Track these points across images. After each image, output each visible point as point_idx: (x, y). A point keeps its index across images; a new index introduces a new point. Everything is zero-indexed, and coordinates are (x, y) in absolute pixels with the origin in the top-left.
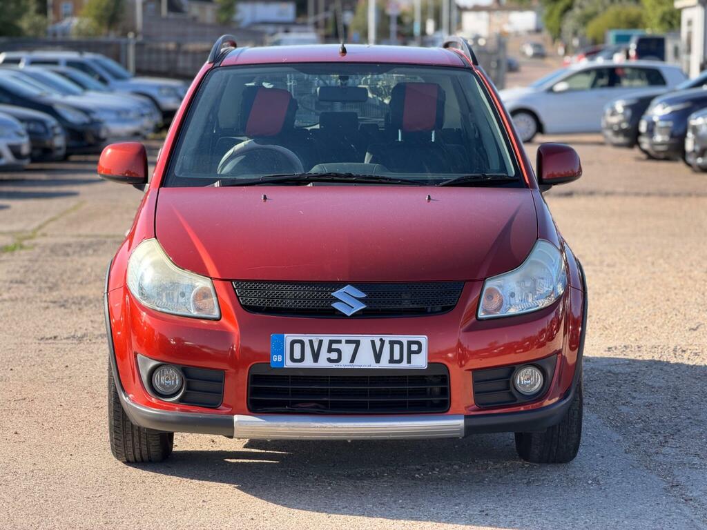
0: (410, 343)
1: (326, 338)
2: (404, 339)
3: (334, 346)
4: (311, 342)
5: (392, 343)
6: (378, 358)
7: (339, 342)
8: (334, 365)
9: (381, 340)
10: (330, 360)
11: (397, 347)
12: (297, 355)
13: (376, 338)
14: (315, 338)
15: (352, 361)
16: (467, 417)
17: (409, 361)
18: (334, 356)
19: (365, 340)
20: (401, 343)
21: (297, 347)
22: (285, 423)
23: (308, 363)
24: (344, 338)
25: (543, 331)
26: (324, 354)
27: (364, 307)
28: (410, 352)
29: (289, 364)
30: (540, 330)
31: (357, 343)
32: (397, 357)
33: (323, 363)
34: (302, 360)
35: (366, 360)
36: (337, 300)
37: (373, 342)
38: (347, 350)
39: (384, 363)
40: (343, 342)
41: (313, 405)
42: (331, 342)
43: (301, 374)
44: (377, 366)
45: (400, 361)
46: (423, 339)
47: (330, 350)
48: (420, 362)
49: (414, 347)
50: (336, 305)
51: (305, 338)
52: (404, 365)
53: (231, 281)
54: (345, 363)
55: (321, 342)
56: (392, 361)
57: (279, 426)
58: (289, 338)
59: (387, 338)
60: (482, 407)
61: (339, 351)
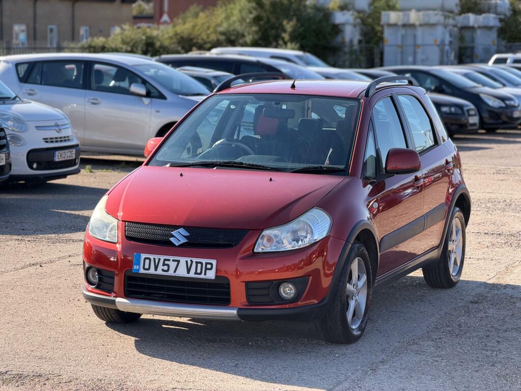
0: (207, 264)
1: (162, 258)
2: (204, 261)
3: (166, 262)
4: (154, 259)
5: (197, 263)
6: (189, 271)
7: (169, 260)
8: (165, 273)
9: (191, 261)
10: (163, 270)
11: (199, 265)
12: (147, 267)
13: (189, 259)
14: (157, 257)
15: (175, 272)
16: (239, 309)
17: (205, 274)
18: (166, 268)
19: (183, 260)
20: (202, 263)
21: (147, 261)
22: (139, 304)
23: (152, 271)
24: (172, 258)
25: (302, 260)
26: (161, 267)
27: (186, 241)
28: (206, 269)
29: (142, 271)
30: (300, 260)
31: (178, 261)
32: (199, 271)
33: (160, 272)
34: (149, 269)
35: (182, 272)
36: (173, 236)
37: (187, 262)
38: (173, 265)
39: (192, 274)
40: (171, 260)
41: (160, 295)
42: (165, 260)
43: (150, 277)
44: (188, 276)
45: (200, 274)
46: (214, 262)
47: (164, 264)
48: (211, 275)
49: (209, 266)
50: (172, 239)
51: (152, 257)
52: (202, 276)
53: (125, 221)
54: (171, 273)
55: (159, 259)
56: (196, 273)
57: (136, 306)
58: (143, 256)
59: (195, 260)
60: (251, 304)
61: (168, 265)
